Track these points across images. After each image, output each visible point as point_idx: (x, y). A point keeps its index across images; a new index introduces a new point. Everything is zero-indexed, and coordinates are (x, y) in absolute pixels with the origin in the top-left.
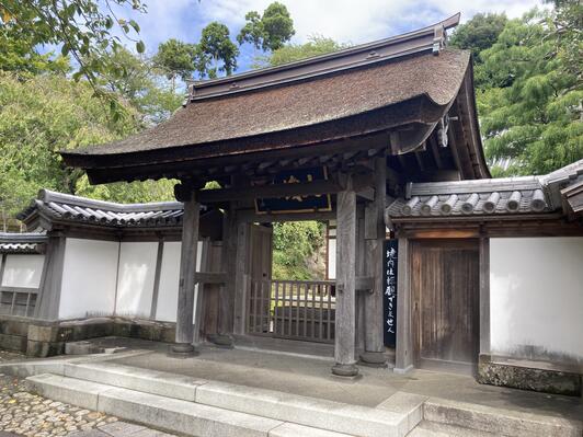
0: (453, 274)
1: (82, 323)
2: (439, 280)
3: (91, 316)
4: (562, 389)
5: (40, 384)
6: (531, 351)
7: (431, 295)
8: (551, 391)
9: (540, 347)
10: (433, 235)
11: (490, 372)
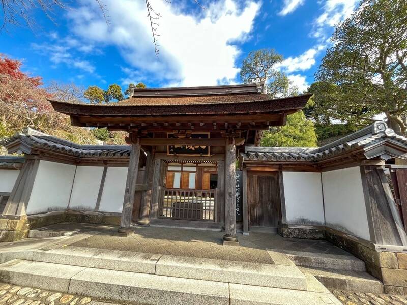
0: (263, 187)
1: (44, 215)
2: (257, 190)
3: (52, 210)
4: (318, 237)
5: (8, 272)
6: (303, 221)
7: (254, 196)
8: (314, 239)
9: (307, 219)
10: (258, 169)
11: (288, 232)
